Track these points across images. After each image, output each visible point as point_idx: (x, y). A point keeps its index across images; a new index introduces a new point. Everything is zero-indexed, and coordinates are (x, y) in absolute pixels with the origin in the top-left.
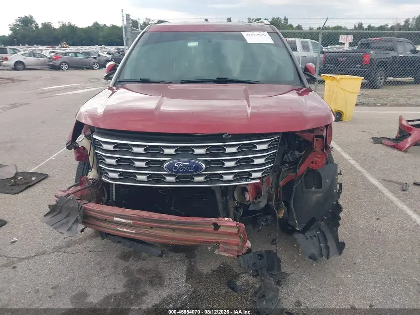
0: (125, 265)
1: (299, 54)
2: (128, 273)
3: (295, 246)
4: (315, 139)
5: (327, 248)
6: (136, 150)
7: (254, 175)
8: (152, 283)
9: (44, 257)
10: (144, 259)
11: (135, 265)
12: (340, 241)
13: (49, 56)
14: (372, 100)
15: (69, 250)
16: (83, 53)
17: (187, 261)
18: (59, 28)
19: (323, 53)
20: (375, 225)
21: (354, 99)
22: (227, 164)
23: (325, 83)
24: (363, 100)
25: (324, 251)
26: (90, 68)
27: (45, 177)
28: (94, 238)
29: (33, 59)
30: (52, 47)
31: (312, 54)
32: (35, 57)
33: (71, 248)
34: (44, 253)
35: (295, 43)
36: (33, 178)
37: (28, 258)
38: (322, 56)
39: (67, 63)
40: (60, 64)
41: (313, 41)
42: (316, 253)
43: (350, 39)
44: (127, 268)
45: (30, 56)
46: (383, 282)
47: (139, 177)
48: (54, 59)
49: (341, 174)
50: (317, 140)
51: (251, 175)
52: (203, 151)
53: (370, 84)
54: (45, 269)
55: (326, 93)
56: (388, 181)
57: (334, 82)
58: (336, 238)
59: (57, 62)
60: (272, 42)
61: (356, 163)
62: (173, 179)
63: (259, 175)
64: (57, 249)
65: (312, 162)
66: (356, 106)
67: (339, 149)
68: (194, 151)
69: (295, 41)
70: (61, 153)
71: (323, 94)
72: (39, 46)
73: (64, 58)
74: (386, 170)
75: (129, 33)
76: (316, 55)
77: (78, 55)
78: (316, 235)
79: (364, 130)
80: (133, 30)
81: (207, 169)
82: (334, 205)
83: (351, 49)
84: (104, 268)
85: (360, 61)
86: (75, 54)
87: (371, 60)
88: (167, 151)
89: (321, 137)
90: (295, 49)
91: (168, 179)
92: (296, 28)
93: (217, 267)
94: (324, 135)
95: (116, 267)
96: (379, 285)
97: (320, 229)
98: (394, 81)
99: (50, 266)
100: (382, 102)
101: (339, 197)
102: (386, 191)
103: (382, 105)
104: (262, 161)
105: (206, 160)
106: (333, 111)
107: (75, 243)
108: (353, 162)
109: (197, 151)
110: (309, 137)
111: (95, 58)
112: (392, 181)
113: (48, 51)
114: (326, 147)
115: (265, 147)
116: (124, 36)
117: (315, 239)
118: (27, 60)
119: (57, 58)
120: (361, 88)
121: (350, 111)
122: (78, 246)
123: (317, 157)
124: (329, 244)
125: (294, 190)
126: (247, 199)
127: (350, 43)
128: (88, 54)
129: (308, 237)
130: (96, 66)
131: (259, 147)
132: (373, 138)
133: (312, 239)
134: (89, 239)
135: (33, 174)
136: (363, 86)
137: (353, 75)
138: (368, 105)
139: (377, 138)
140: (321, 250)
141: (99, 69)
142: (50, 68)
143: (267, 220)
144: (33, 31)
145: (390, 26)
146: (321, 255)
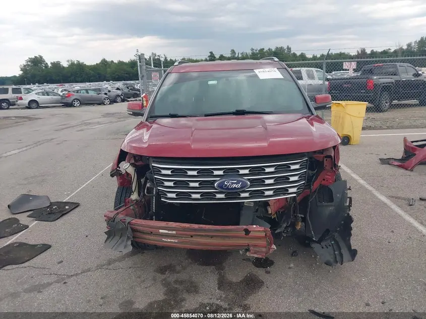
0: (163, 278)
1: (305, 82)
2: (166, 284)
3: (313, 256)
4: (325, 159)
5: (341, 255)
6: (190, 173)
7: (291, 190)
8: (188, 291)
9: (89, 273)
10: (178, 272)
11: (172, 278)
12: (353, 248)
13: (61, 94)
14: (378, 123)
15: (110, 267)
16: (95, 90)
17: (217, 272)
18: (67, 66)
19: (328, 81)
20: (385, 237)
21: (360, 123)
22: (267, 182)
23: (332, 109)
24: (369, 124)
25: (338, 258)
26: (101, 103)
27: (77, 205)
28: (132, 256)
29: (46, 97)
30: (62, 85)
31: (317, 82)
32: (48, 95)
33: (113, 265)
34: (89, 270)
35: (300, 72)
36: (67, 207)
37: (77, 275)
38: (327, 83)
39: (79, 100)
40: (72, 102)
41: (316, 69)
42: (332, 260)
43: (354, 65)
44: (164, 280)
45: (44, 95)
46: (393, 284)
47: (194, 196)
48: (66, 97)
49: (350, 189)
50: (326, 160)
51: (288, 190)
52: (247, 171)
53: (375, 108)
54: (92, 284)
55: (333, 118)
56: (396, 198)
57: (340, 108)
58: (349, 246)
59: (70, 100)
60: (282, 77)
61: (365, 182)
62: (222, 196)
63: (294, 190)
64: (100, 267)
65: (324, 180)
66: (362, 130)
67: (348, 171)
68: (239, 172)
69: (300, 70)
70: (88, 184)
71: (330, 120)
72: (49, 84)
73: (76, 96)
74: (394, 188)
75: (144, 71)
76: (321, 82)
77: (89, 91)
78: (331, 244)
79: (372, 152)
80: (148, 68)
81: (251, 186)
82: (346, 217)
83: (355, 74)
84: (144, 281)
85: (364, 86)
86: (87, 91)
87: (375, 85)
88: (216, 173)
89: (330, 157)
90: (301, 78)
91: (219, 196)
92: (299, 56)
93: (244, 276)
94: (333, 155)
95: (154, 279)
96: (390, 286)
97: (334, 240)
98: (398, 105)
99: (97, 281)
100: (388, 125)
101: (350, 210)
102: (394, 207)
103: (388, 128)
104: (296, 178)
105: (249, 179)
106: (340, 135)
107: (115, 261)
108: (362, 182)
109: (242, 172)
110: (320, 157)
111: (106, 94)
112: (399, 198)
113: (60, 90)
114: (335, 166)
115: (297, 167)
116: (139, 74)
117: (330, 248)
118: (40, 99)
119: (69, 96)
120: (366, 112)
121: (357, 135)
122: (117, 264)
123: (328, 175)
124: (343, 251)
125: (309, 204)
126: (270, 212)
127: (354, 70)
128: (98, 90)
129: (324, 247)
130: (107, 102)
131: (293, 167)
132: (380, 159)
133: (327, 248)
134: (128, 257)
135: (66, 203)
136: (368, 110)
137: (358, 100)
138: (375, 128)
139: (384, 159)
140: (336, 257)
141: (110, 104)
142: (63, 106)
143: (287, 231)
144: (43, 70)
145: (392, 50)
146: (337, 262)
